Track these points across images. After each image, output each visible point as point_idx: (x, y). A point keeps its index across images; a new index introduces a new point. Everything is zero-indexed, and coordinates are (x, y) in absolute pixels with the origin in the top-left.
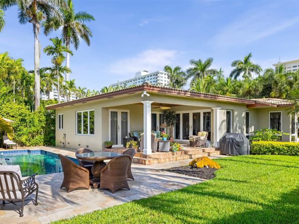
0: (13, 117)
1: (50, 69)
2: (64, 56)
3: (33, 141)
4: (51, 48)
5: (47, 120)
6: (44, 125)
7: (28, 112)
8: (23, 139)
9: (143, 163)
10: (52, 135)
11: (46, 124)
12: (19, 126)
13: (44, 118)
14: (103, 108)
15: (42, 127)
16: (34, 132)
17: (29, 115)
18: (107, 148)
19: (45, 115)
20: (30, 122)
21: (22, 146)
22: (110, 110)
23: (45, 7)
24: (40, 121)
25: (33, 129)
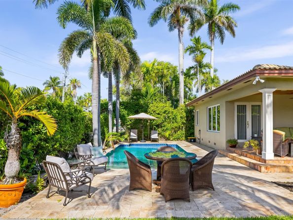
0: (159, 114)
1: (193, 67)
2: (205, 52)
3: (176, 136)
4: (191, 48)
5: (187, 117)
6: (185, 121)
7: (171, 109)
8: (167, 134)
9: (259, 169)
10: (191, 130)
11: (187, 120)
12: (164, 122)
13: (184, 114)
14: (227, 102)
15: (183, 123)
16: (176, 127)
17: (172, 112)
18: (231, 147)
19: (185, 112)
20: (173, 118)
21: (166, 140)
22: (236, 104)
23: (188, 11)
24: (181, 117)
25: (175, 125)
